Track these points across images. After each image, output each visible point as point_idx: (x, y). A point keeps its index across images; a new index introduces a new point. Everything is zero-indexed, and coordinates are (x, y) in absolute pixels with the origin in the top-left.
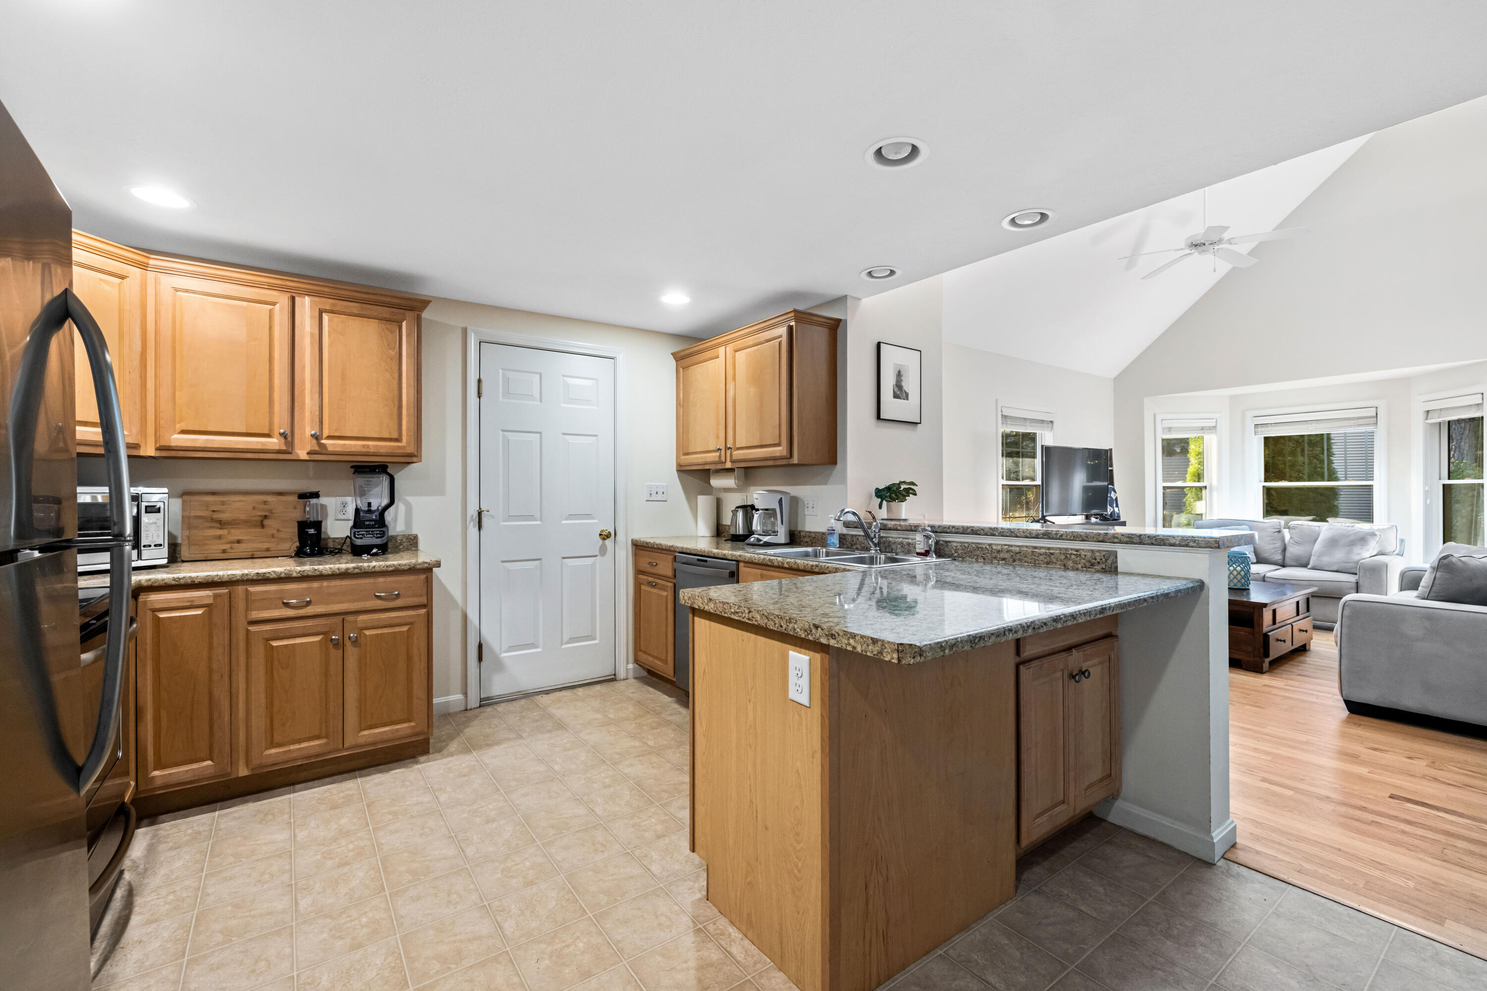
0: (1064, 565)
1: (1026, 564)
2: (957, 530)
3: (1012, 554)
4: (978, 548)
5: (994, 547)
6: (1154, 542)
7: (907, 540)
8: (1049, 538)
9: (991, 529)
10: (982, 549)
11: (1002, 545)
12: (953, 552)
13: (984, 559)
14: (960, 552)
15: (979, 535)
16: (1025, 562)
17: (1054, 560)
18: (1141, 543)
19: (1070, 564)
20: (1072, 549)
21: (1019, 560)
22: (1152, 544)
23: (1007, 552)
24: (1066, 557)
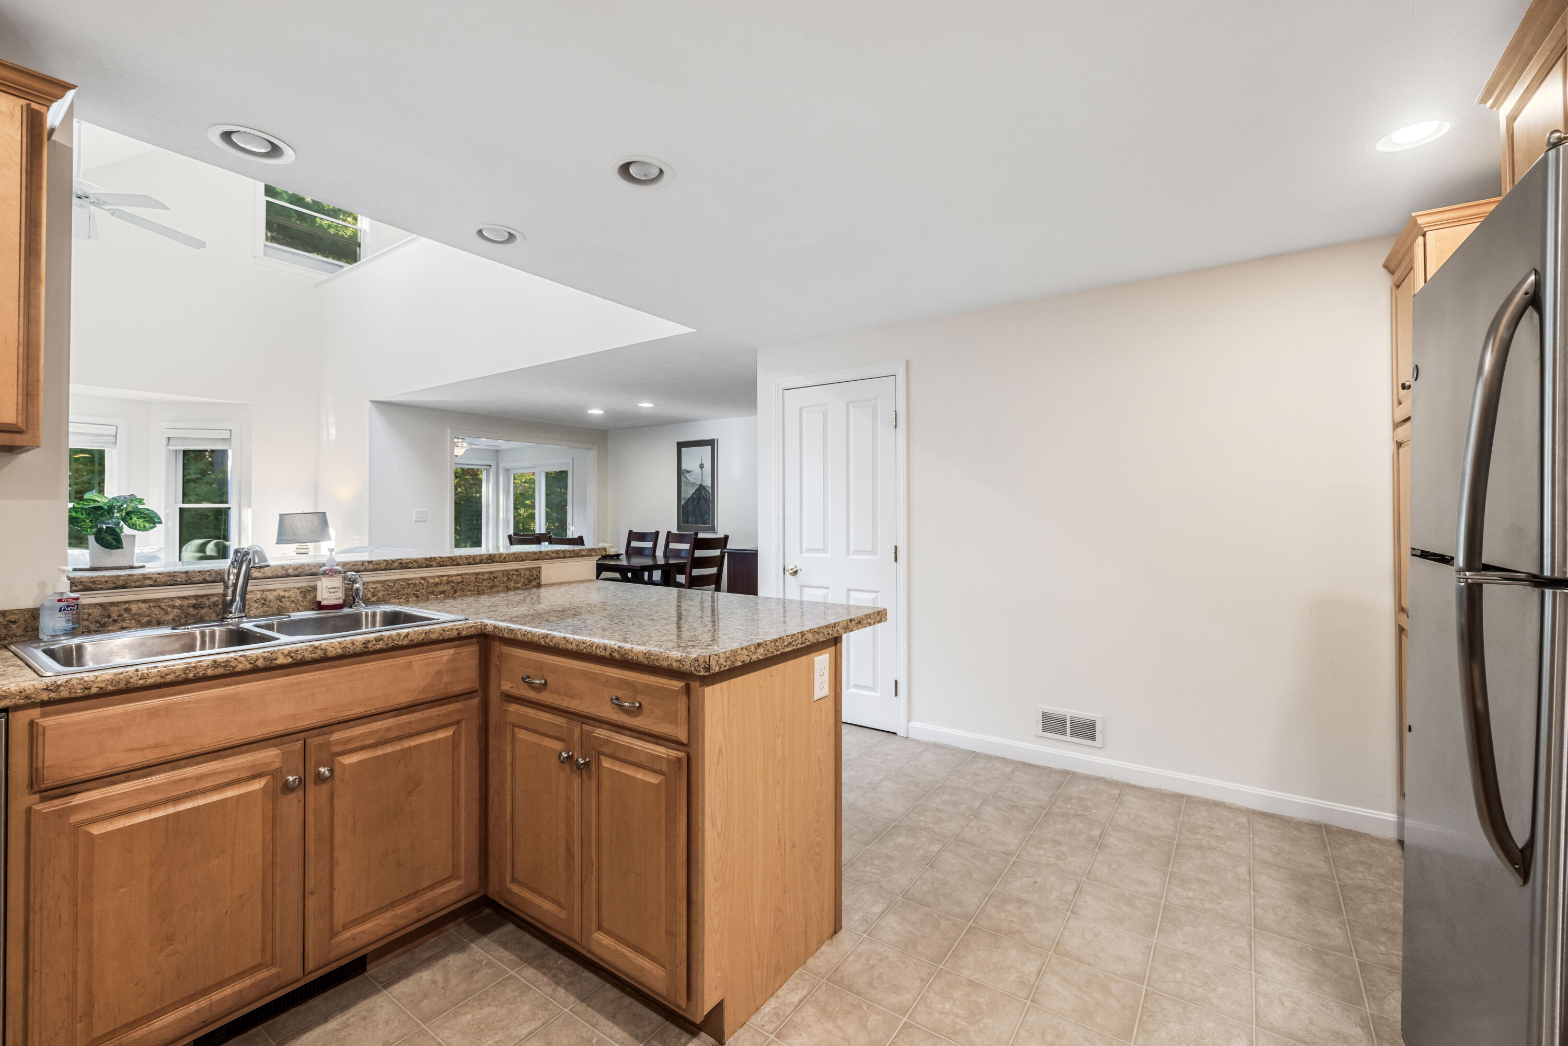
0: (507, 587)
1: (469, 593)
2: (377, 566)
3: (453, 584)
4: (409, 585)
5: (431, 581)
6: (572, 556)
7: (275, 593)
8: (493, 562)
9: (426, 559)
10: (415, 584)
11: (439, 577)
12: (369, 595)
13: (417, 597)
14: (380, 594)
15: (410, 568)
16: (468, 591)
17: (498, 584)
18: (564, 557)
19: (512, 584)
20: (512, 570)
21: (462, 590)
22: (571, 557)
23: (447, 583)
24: (509, 578)
